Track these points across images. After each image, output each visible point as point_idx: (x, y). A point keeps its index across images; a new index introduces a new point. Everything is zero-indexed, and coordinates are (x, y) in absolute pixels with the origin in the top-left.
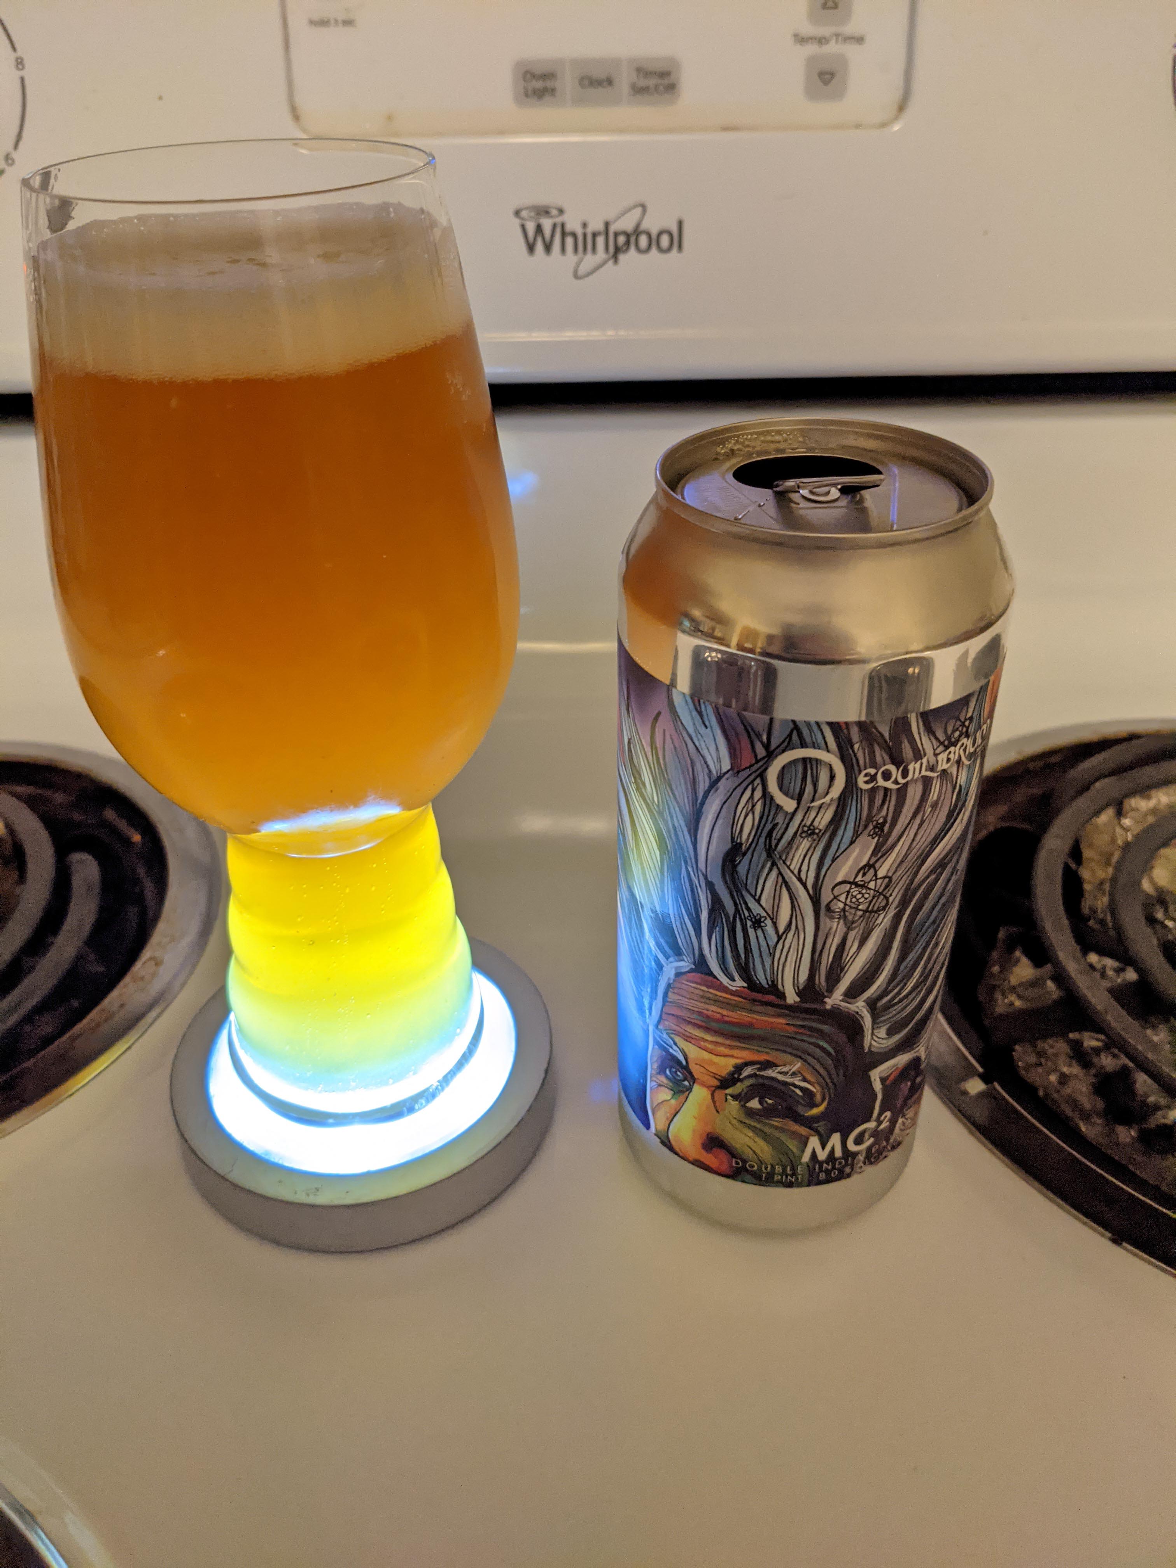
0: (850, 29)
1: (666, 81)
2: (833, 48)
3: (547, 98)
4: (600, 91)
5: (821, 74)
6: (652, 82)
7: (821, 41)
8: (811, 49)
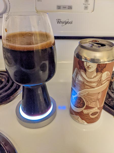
0: (88, 3)
3: (60, 9)
4: (65, 8)
5: (86, 8)
6: (70, 8)
8: (85, 5)
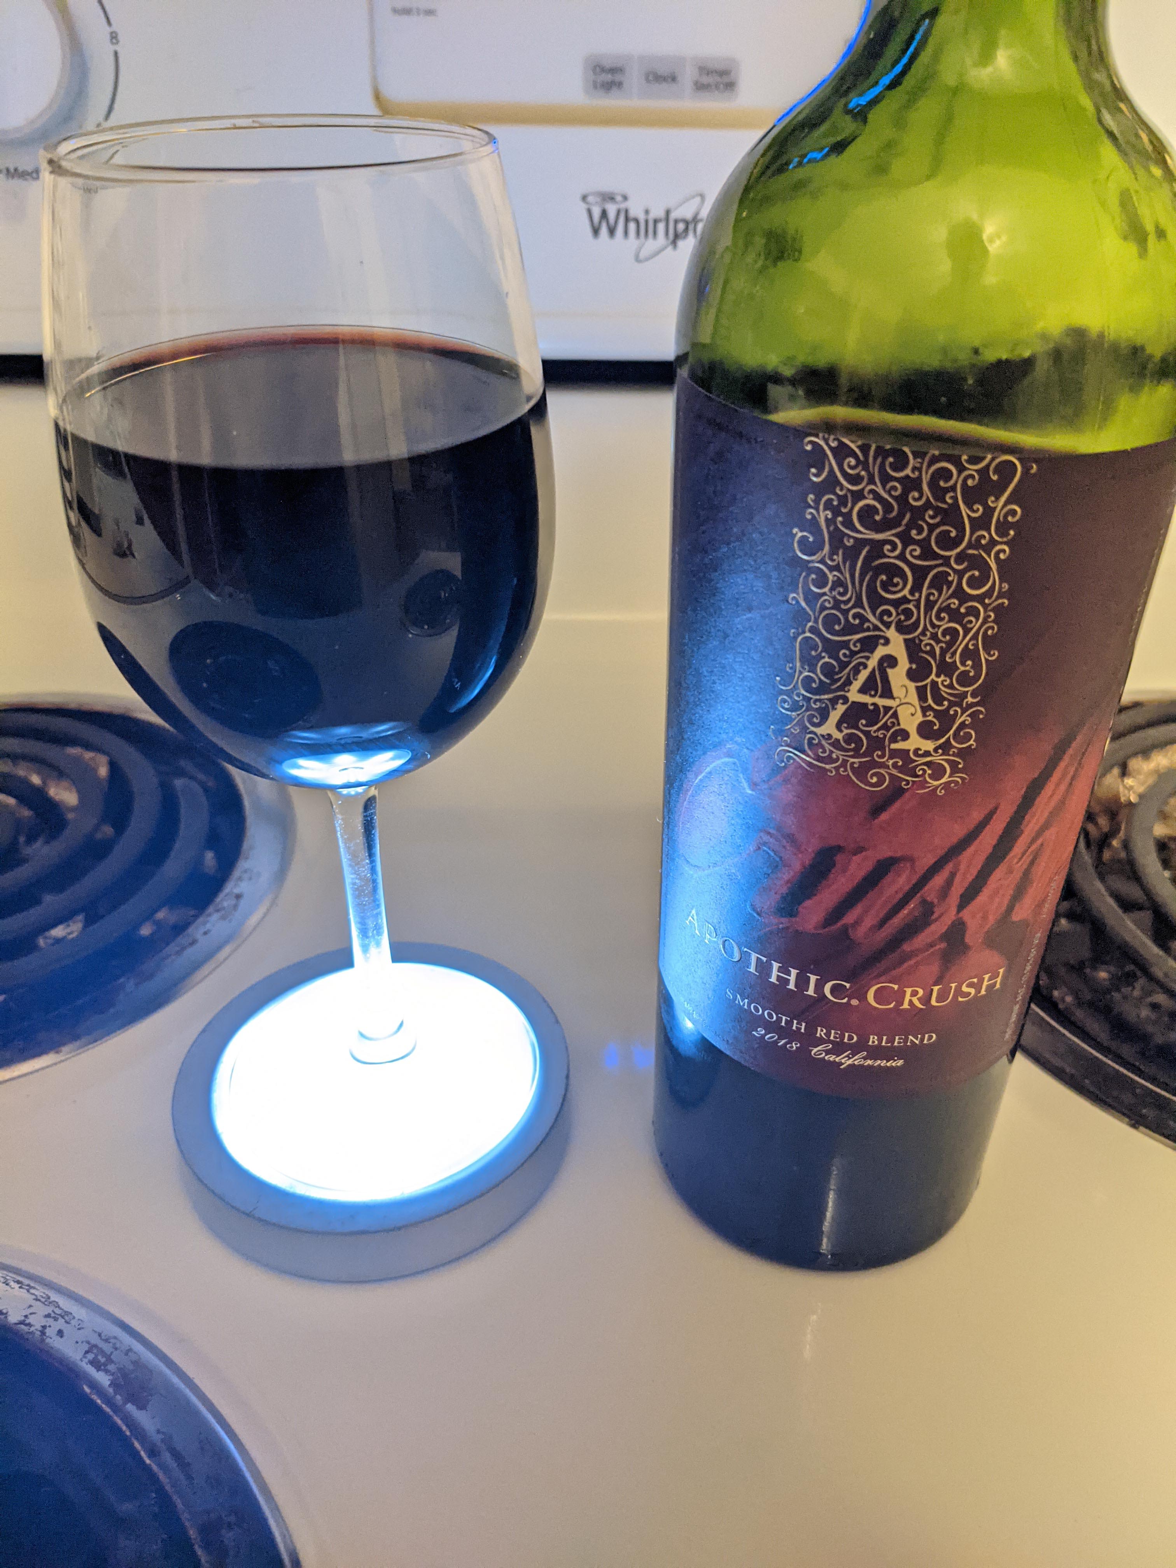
1: (726, 79)
3: (615, 91)
4: (664, 85)
6: (713, 80)
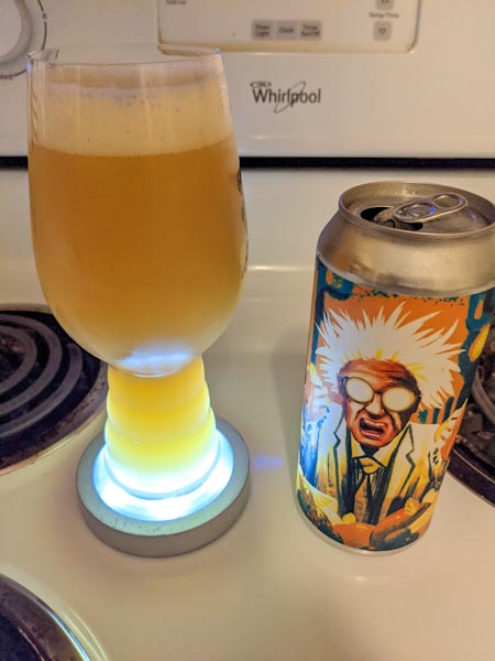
0: (393, 11)
1: (315, 31)
2: (385, 19)
3: (265, 37)
4: (287, 34)
5: (380, 30)
6: (310, 31)
7: (381, 16)
8: (377, 19)
